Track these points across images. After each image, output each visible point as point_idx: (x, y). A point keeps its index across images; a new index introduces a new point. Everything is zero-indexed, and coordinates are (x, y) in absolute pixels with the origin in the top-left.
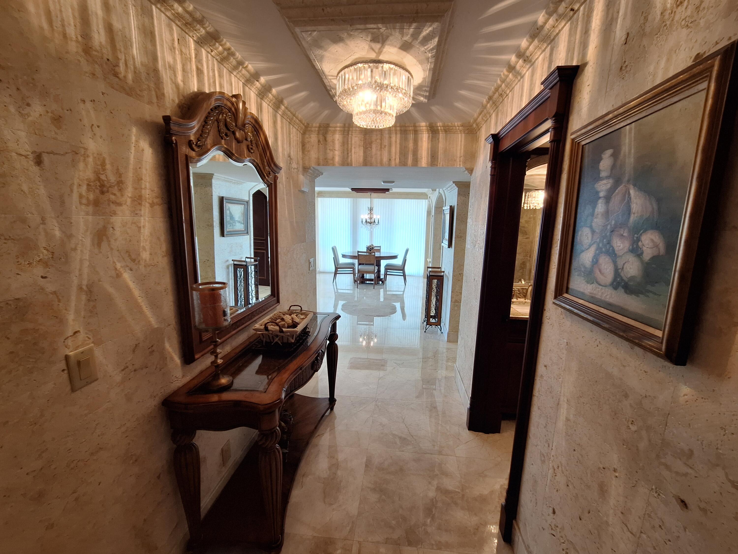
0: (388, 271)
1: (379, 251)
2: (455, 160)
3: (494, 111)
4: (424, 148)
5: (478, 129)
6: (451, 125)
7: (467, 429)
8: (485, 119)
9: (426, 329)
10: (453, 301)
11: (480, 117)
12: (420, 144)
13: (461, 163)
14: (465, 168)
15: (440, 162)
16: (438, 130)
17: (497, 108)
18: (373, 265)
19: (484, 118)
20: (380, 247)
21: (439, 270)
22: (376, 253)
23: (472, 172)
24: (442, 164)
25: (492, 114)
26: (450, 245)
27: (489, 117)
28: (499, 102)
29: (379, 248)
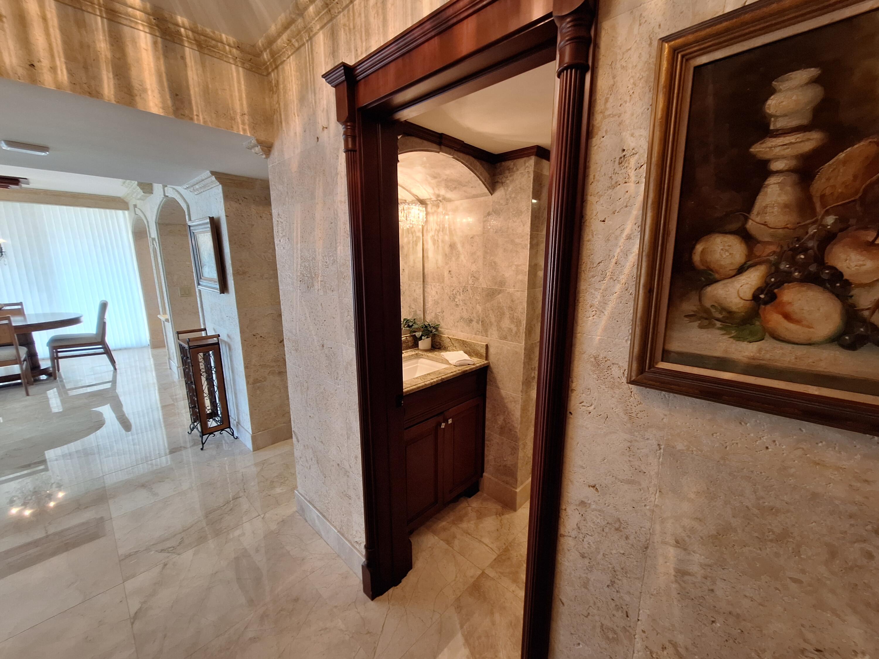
0: (59, 350)
1: (20, 312)
2: (233, 119)
3: (322, 28)
4: (145, 66)
5: (274, 66)
6: (211, 34)
7: (370, 600)
8: (296, 45)
9: (203, 444)
10: (250, 382)
11: (285, 37)
12: (130, 51)
13: (247, 127)
14: (257, 140)
15: (198, 111)
16: (179, 33)
17: (331, 20)
18: (10, 344)
19: (293, 41)
20: (21, 304)
21: (203, 334)
22: (12, 319)
23: (270, 151)
24: (204, 118)
25: (316, 33)
26: (224, 288)
27: (307, 41)
28: (339, 6)
29: (19, 307)
